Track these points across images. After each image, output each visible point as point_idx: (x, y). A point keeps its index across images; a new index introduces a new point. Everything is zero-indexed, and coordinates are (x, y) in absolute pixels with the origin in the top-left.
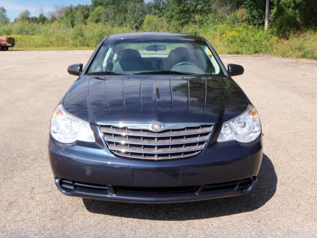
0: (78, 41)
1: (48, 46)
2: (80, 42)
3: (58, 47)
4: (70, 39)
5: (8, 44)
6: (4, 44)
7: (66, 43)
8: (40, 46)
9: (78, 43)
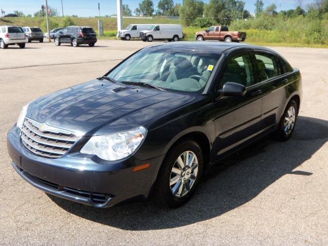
0: (313, 37)
1: (280, 42)
2: (315, 39)
3: (290, 43)
4: (304, 35)
5: (239, 39)
6: (235, 38)
7: (299, 40)
8: (271, 42)
9: (312, 40)
